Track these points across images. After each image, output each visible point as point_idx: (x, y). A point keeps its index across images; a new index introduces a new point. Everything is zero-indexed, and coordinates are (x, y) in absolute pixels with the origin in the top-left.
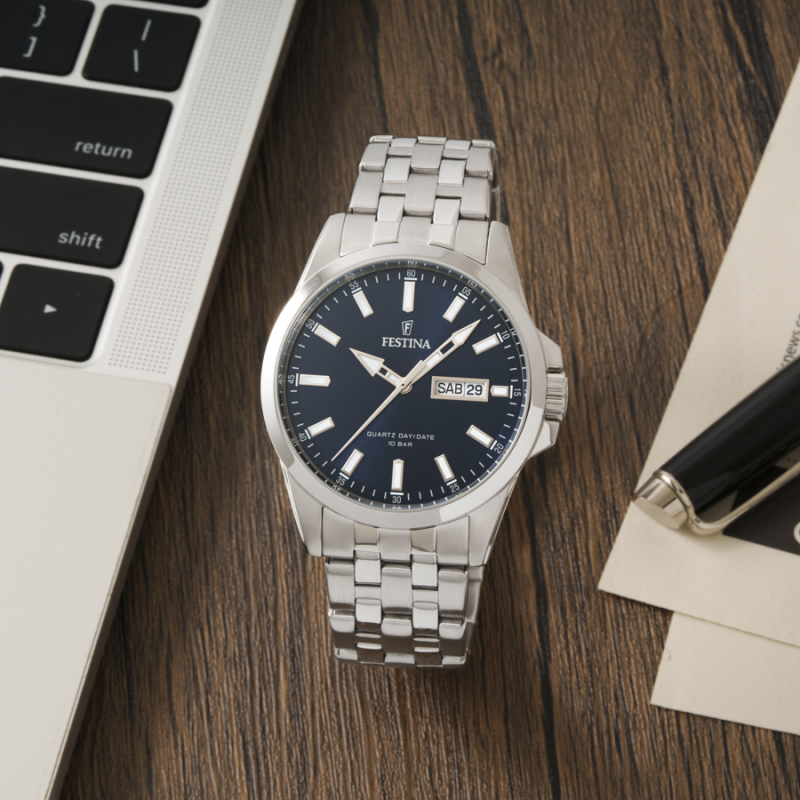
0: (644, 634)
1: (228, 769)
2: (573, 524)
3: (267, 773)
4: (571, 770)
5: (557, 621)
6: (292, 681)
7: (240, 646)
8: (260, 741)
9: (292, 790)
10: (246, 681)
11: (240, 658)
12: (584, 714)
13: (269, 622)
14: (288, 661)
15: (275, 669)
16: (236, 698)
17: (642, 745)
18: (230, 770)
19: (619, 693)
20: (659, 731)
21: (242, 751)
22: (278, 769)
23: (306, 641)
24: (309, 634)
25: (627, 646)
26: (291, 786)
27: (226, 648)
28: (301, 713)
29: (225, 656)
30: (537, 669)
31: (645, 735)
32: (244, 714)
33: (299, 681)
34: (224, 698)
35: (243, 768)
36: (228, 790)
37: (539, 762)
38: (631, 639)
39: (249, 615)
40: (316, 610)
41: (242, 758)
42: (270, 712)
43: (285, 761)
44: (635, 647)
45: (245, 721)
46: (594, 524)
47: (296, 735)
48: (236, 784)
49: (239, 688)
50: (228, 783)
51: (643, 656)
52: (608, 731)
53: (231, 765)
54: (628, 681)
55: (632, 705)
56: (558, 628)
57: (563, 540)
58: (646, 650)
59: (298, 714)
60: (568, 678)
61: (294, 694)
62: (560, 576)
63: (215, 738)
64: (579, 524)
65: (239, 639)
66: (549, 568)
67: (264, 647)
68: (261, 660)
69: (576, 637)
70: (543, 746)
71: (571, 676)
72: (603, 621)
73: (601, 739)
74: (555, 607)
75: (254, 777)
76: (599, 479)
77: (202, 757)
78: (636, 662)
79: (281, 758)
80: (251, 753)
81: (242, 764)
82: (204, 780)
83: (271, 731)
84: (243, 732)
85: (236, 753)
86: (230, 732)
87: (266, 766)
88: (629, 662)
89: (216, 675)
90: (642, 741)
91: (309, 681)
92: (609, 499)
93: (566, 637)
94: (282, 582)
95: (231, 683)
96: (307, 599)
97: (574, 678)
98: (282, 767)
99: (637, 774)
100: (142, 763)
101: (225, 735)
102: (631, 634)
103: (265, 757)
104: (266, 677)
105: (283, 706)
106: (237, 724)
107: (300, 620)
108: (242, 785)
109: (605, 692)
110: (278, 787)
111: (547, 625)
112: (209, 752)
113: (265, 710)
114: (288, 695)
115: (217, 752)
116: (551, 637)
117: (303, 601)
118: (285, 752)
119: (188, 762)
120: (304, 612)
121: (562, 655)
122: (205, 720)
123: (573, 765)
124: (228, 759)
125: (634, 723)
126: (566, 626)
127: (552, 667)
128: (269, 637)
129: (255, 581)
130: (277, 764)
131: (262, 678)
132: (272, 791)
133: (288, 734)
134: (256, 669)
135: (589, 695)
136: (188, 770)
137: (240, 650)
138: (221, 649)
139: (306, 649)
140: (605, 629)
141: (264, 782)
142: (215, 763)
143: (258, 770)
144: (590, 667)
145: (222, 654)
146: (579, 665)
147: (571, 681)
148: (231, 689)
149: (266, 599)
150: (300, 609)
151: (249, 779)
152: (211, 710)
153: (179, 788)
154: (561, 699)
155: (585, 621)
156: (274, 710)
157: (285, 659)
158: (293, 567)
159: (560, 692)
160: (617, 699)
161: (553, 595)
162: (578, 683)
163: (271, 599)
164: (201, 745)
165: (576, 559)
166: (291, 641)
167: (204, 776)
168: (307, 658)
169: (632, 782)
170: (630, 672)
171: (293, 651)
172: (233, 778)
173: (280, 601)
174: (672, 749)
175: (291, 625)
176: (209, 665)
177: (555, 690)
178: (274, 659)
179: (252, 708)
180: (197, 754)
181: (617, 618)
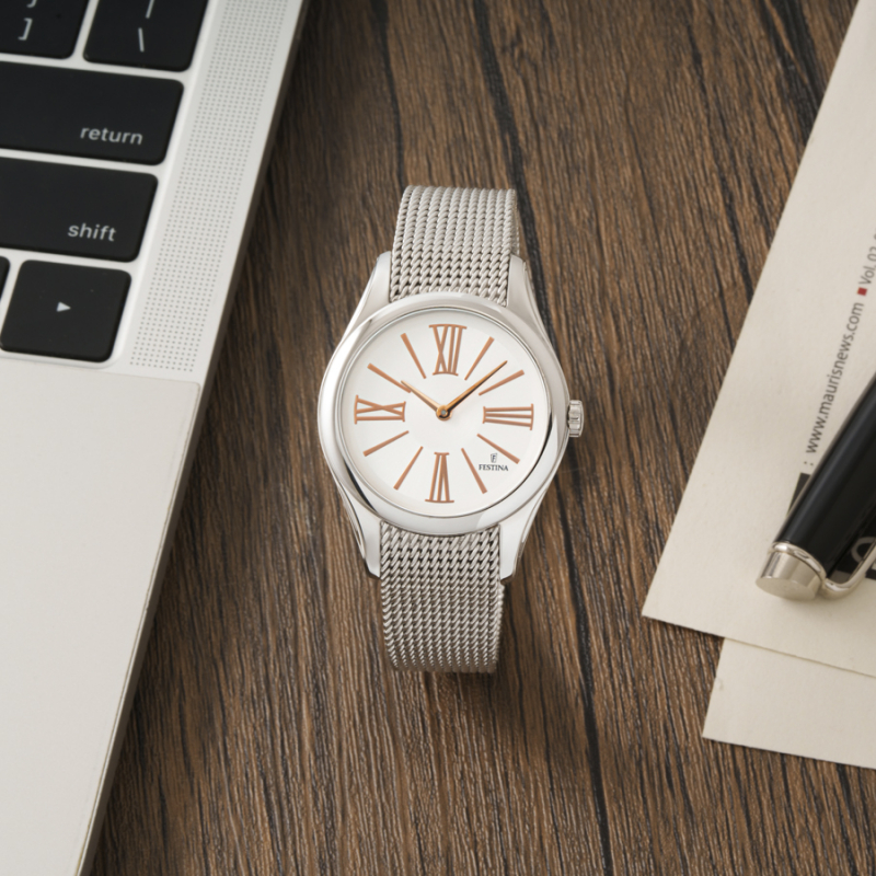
0: (694, 661)
1: (249, 816)
2: (613, 544)
3: (292, 819)
4: (620, 807)
5: (599, 649)
6: (316, 718)
7: (258, 683)
8: (282, 784)
9: (319, 836)
10: (265, 720)
11: (259, 697)
12: (631, 748)
13: (289, 656)
14: (311, 697)
15: (297, 706)
16: (255, 739)
17: (695, 780)
18: (251, 816)
19: (669, 724)
20: (713, 764)
21: (263, 796)
22: (303, 815)
23: (330, 675)
24: (334, 668)
25: (675, 674)
26: (318, 832)
27: (243, 685)
28: (326, 753)
29: (242, 694)
30: (580, 701)
31: (699, 771)
32: (264, 756)
33: (324, 718)
34: (243, 740)
35: (265, 814)
36: (250, 838)
37: (584, 801)
38: (680, 667)
39: (267, 649)
40: (341, 642)
41: (264, 804)
42: (292, 753)
43: (311, 805)
44: (684, 675)
45: (266, 763)
46: (637, 544)
47: (321, 777)
48: (258, 831)
49: (258, 729)
50: (249, 831)
51: (694, 685)
52: (658, 766)
53: (253, 811)
54: (678, 711)
55: (683, 737)
56: (601, 657)
57: (604, 562)
58: (696, 678)
59: (323, 755)
60: (613, 709)
61: (319, 733)
62: (602, 600)
63: (234, 782)
64: (620, 545)
65: (257, 676)
66: (589, 592)
67: (284, 683)
68: (281, 698)
69: (621, 666)
70: (588, 783)
71: (616, 707)
72: (649, 648)
73: (650, 775)
74: (597, 635)
75: (277, 824)
76: (640, 495)
77: (220, 803)
78: (687, 691)
79: (306, 803)
80: (273, 798)
81: (264, 810)
82: (223, 828)
83: (295, 774)
84: (263, 776)
85: (258, 798)
86: (250, 776)
87: (290, 811)
88: (679, 692)
89: (233, 715)
90: (695, 775)
91: (336, 718)
92: (651, 517)
93: (610, 666)
94: (301, 613)
95: (249, 723)
96: (330, 631)
97: (620, 709)
98: (307, 812)
99: (691, 812)
100: (156, 811)
101: (244, 779)
102: (679, 661)
103: (289, 802)
104: (288, 715)
105: (307, 746)
106: (257, 766)
107: (324, 653)
108: (264, 832)
109: (654, 724)
110: (304, 833)
111: (589, 652)
112: (228, 798)
113: (287, 751)
114: (311, 734)
115: (237, 798)
116: (593, 666)
117: (326, 633)
118: (310, 796)
119: (206, 808)
120: (327, 644)
121: (605, 685)
122: (223, 763)
123: (621, 803)
124: (249, 805)
125: (686, 756)
126: (609, 654)
127: (595, 698)
128: (289, 672)
129: (273, 614)
130: (302, 809)
131: (283, 716)
132: (298, 838)
133: (313, 777)
134: (276, 707)
135: (637, 727)
136: (206, 817)
137: (258, 688)
138: (238, 688)
139: (331, 683)
140: (651, 657)
141: (288, 828)
142: (234, 810)
143: (282, 816)
144: (637, 697)
145: (238, 692)
146: (624, 696)
147: (616, 713)
148: (250, 729)
149: (285, 632)
150: (323, 641)
151: (272, 826)
152: (229, 753)
153: (197, 836)
154: (606, 733)
155: (630, 649)
156: (297, 751)
157: (308, 695)
158: (314, 598)
159: (606, 725)
160: (666, 732)
161: (594, 621)
162: (624, 714)
163: (290, 632)
164: (220, 790)
165: (618, 582)
166: (314, 676)
167: (223, 822)
168: (332, 692)
169: (686, 820)
170: (680, 702)
171: (317, 686)
172: (255, 825)
173: (301, 633)
174: (727, 783)
175: (314, 659)
176: (226, 704)
177: (600, 723)
178: (296, 695)
179: (273, 749)
180: (214, 800)
181: (664, 645)
